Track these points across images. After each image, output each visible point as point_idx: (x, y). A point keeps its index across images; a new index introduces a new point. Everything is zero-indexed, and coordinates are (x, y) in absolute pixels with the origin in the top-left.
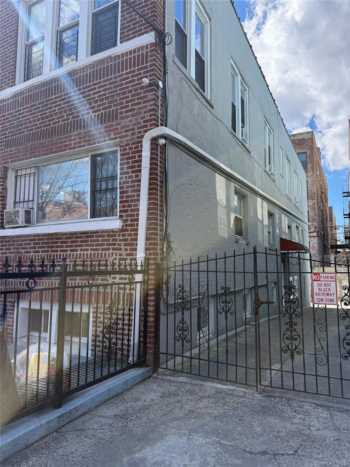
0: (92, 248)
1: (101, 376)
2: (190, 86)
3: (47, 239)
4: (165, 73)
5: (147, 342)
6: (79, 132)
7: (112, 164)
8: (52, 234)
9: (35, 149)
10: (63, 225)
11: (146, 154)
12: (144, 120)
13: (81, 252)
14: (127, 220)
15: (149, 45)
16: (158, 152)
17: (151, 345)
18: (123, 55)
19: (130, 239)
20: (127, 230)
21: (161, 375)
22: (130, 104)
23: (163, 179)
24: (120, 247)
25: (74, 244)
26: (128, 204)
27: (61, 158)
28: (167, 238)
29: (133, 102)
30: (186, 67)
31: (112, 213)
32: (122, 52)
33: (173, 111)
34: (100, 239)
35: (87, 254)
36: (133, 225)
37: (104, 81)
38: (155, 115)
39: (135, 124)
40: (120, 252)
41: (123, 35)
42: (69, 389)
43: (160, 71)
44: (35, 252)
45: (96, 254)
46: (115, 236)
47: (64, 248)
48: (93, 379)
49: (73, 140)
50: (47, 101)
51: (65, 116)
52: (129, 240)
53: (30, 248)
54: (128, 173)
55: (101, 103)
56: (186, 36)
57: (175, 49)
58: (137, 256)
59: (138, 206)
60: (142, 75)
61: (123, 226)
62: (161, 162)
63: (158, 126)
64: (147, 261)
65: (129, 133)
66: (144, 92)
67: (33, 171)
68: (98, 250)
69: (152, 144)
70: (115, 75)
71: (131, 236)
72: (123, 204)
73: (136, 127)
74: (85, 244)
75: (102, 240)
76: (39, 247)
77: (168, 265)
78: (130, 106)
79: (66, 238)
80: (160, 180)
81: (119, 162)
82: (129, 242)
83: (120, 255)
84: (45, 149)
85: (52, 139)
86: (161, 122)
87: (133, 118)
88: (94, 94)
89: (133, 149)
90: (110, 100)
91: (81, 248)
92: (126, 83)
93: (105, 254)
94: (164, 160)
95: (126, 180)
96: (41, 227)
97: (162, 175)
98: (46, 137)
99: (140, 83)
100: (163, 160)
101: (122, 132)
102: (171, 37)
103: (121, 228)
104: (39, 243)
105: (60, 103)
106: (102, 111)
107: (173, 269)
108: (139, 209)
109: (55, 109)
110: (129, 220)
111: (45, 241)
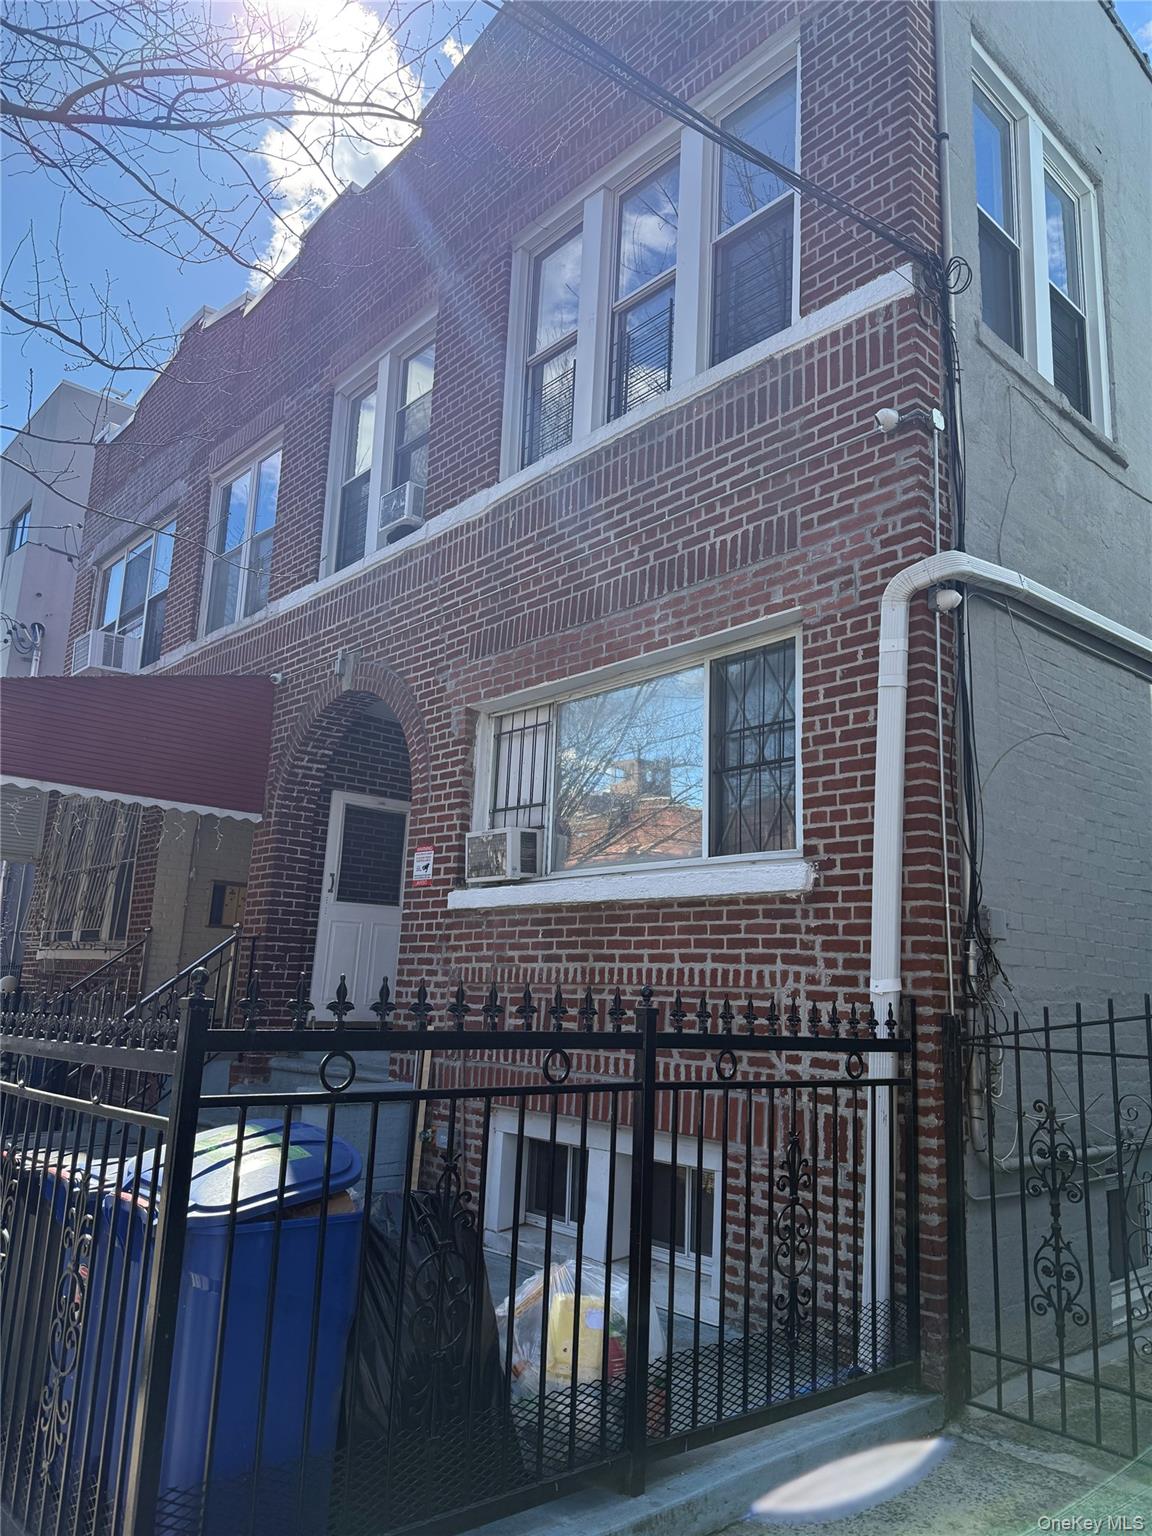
0: (718, 951)
1: (768, 1402)
2: (1037, 409)
3: (583, 920)
4: (951, 382)
5: (922, 1300)
6: (677, 595)
7: (778, 681)
8: (596, 906)
9: (551, 654)
10: (628, 877)
11: (893, 644)
12: (884, 536)
13: (682, 965)
14: (830, 864)
15: (894, 306)
16: (935, 634)
17: (937, 1316)
18: (810, 349)
19: (844, 926)
20: (833, 897)
21: (978, 1434)
22: (835, 494)
23: (954, 721)
24: (809, 952)
25: (661, 938)
26: (833, 808)
27: (625, 676)
28: (978, 926)
29: (846, 485)
30: (1019, 350)
31: (778, 838)
32: (808, 342)
33: (982, 497)
34: (743, 923)
35: (702, 972)
36: (854, 880)
37: (752, 437)
38: (922, 517)
39: (853, 554)
40: (810, 970)
41: (808, 292)
42: (667, 1432)
43: (935, 378)
44: (548, 959)
45: (731, 974)
46: (791, 914)
47: (632, 951)
48: (740, 1409)
49: (660, 621)
50: (584, 516)
51: (636, 553)
52: (840, 929)
53: (536, 946)
54: (830, 708)
55: (744, 502)
56: (1015, 252)
57: (980, 300)
58: (872, 988)
59: (867, 817)
60: (876, 401)
61: (816, 882)
62: (946, 666)
63: (931, 552)
64: (907, 1008)
65: (835, 584)
66: (883, 452)
67: (543, 717)
68: (736, 959)
69: (912, 611)
70: (787, 414)
71: (847, 917)
72: (815, 810)
73: (856, 563)
74: (695, 940)
75: (749, 929)
76: (560, 945)
77: (987, 1025)
78: (835, 499)
79: (639, 918)
80: (944, 726)
81: (799, 676)
82: (841, 937)
83: (812, 980)
84: (579, 652)
85: (598, 622)
86: (944, 538)
87: (846, 537)
88: (720, 478)
89: (848, 631)
90: (771, 490)
91: (683, 951)
92: (822, 432)
93: (760, 975)
94: (957, 660)
95: (823, 732)
96: (566, 882)
97: (950, 710)
98: (581, 620)
99: (870, 426)
100: (952, 657)
101: (809, 584)
102: (969, 269)
103: (809, 888)
104: (559, 933)
105: (620, 516)
106: (745, 527)
107: (1009, 1040)
108: (872, 825)
109: (607, 534)
110: (838, 863)
111: (577, 926)
